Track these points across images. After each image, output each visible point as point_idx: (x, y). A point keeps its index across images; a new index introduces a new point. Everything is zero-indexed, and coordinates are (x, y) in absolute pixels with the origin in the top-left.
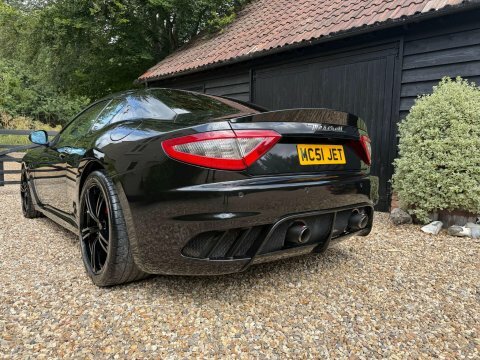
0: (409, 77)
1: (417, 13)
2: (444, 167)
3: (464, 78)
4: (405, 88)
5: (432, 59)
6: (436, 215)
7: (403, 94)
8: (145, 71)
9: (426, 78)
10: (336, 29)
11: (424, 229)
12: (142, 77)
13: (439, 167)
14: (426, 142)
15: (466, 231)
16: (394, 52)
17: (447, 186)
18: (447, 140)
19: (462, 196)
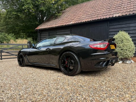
0: (111, 30)
1: (113, 17)
2: (122, 49)
3: (124, 31)
4: (110, 33)
5: (116, 27)
6: (121, 60)
7: (110, 34)
8: (37, 27)
9: (115, 31)
10: (94, 19)
11: (119, 63)
12: (36, 29)
13: (121, 49)
14: (118, 44)
15: (128, 62)
16: (107, 25)
17: (124, 53)
18: (123, 44)
19: (126, 55)
